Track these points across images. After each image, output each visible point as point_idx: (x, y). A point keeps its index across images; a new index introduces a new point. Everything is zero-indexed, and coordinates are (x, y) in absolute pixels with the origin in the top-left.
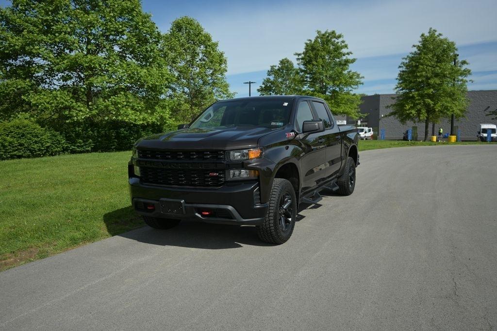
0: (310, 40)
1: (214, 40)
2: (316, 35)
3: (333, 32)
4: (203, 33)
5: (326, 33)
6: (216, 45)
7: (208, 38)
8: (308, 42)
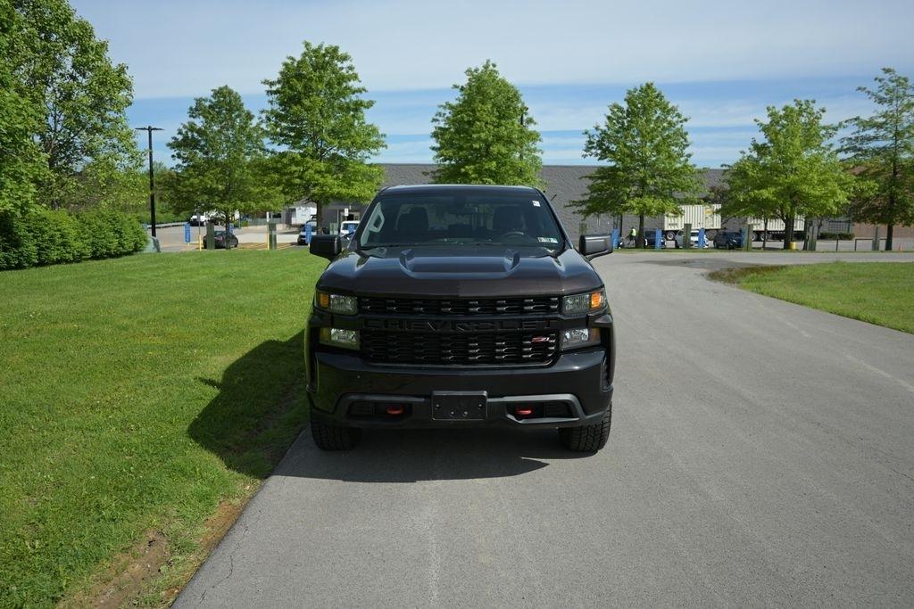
0: (292, 59)
1: (99, 37)
2: (304, 50)
3: (336, 50)
4: (75, 19)
5: (320, 47)
6: (103, 46)
7: (86, 31)
8: (289, 61)
